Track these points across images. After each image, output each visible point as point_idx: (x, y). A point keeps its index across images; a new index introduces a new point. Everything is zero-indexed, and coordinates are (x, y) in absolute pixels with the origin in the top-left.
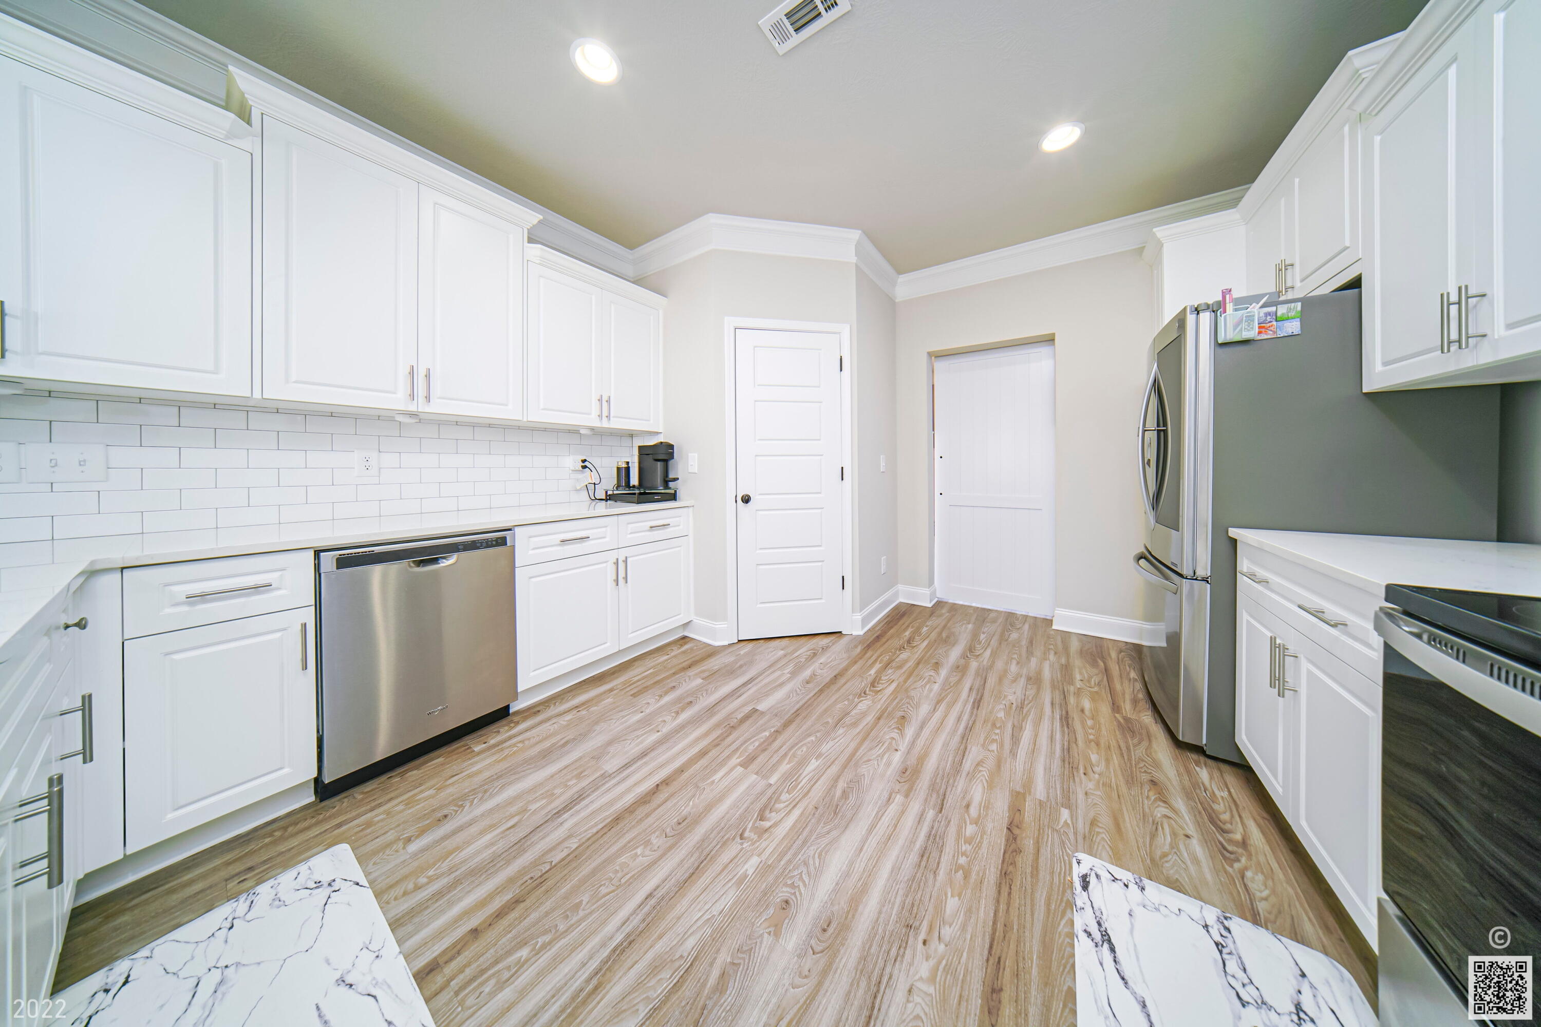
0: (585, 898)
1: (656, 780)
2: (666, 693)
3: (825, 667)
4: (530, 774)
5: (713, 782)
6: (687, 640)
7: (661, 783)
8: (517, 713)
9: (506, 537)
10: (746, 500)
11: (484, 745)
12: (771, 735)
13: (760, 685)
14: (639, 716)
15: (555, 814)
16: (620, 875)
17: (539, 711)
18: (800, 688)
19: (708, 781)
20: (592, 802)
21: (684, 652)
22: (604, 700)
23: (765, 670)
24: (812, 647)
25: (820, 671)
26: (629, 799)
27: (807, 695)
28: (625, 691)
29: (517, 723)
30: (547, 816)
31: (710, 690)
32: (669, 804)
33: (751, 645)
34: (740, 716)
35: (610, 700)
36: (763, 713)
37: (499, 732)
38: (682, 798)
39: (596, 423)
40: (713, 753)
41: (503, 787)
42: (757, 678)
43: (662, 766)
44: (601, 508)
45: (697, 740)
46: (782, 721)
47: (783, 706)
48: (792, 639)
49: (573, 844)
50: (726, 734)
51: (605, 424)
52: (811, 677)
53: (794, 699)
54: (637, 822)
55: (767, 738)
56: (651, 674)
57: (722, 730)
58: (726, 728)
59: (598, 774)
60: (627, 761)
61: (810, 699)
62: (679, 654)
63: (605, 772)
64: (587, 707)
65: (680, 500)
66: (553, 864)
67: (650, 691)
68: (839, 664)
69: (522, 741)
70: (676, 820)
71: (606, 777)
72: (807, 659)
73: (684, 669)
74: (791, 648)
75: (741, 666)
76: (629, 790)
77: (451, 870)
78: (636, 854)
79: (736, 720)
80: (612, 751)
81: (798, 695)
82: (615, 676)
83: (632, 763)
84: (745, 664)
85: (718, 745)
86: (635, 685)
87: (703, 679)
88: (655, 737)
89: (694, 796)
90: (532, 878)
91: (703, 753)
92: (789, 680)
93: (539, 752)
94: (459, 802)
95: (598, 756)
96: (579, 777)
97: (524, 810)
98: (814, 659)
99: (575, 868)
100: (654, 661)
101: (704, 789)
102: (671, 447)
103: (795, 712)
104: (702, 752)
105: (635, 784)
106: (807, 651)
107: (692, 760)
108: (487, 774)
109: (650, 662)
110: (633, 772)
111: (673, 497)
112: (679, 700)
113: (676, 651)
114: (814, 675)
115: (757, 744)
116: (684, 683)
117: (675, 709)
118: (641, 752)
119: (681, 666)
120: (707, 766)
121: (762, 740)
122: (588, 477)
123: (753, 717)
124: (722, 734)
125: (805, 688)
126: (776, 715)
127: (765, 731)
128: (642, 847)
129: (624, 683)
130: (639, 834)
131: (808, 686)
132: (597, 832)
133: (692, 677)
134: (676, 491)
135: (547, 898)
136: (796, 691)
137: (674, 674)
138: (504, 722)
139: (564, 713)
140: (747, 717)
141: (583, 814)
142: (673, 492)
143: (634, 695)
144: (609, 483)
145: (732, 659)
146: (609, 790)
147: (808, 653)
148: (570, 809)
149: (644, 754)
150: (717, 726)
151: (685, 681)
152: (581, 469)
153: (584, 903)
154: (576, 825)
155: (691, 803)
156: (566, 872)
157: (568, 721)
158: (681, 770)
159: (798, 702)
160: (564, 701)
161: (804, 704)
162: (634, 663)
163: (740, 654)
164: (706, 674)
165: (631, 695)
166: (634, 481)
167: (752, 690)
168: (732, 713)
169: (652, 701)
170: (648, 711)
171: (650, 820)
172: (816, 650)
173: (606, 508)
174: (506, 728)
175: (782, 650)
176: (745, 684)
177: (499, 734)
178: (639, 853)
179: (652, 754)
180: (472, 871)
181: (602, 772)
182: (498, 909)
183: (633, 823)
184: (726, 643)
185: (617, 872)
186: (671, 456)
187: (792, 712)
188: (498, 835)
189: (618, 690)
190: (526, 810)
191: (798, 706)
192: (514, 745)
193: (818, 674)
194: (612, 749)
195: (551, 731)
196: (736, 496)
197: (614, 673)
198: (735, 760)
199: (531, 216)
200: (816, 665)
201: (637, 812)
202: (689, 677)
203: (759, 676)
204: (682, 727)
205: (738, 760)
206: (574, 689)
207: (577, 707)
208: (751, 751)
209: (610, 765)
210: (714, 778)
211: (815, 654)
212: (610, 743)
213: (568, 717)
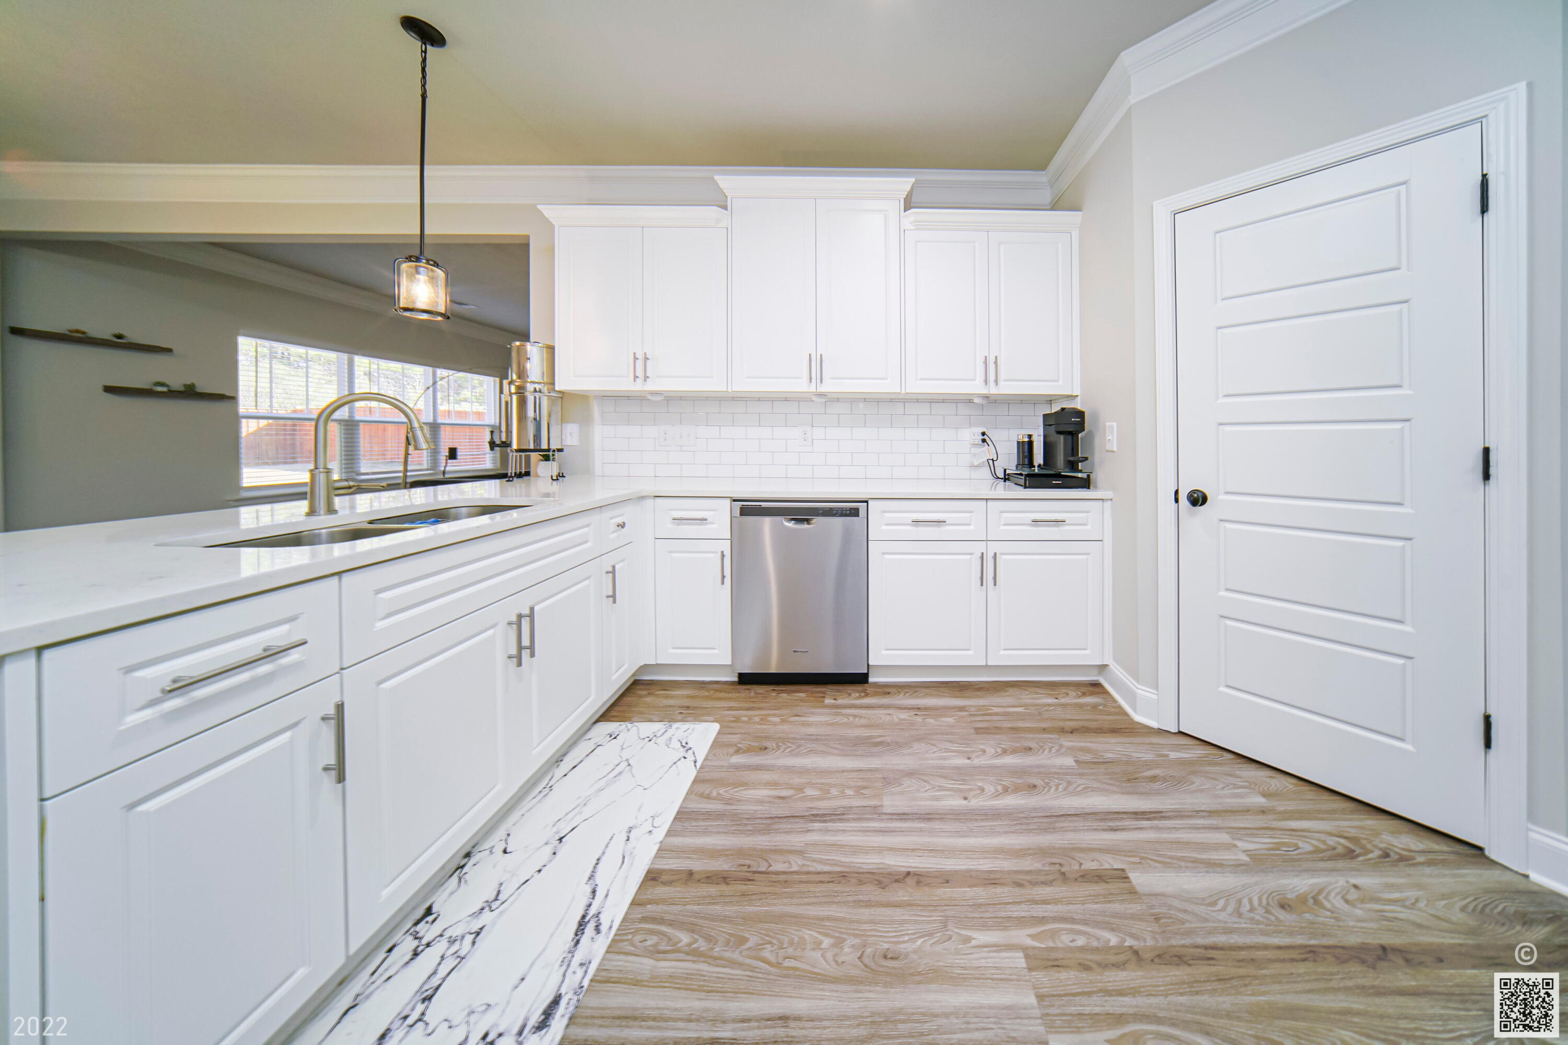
0: (753, 941)
1: (913, 865)
2: (1014, 751)
3: (1362, 901)
4: (834, 754)
5: (968, 940)
6: (1097, 690)
7: (915, 874)
8: (876, 685)
9: (858, 509)
10: (1198, 499)
11: (833, 701)
12: (1119, 949)
13: (1165, 836)
14: (961, 761)
15: (813, 815)
16: (790, 951)
17: (889, 693)
18: (1256, 903)
19: (963, 932)
20: (844, 831)
21: (1081, 706)
22: (946, 716)
23: (1197, 813)
24: (1353, 832)
25: (1339, 903)
26: (870, 861)
27: (1263, 933)
28: (973, 719)
29: (867, 695)
30: (807, 811)
31: (1074, 786)
32: (898, 914)
33: (1200, 751)
34: (1089, 865)
35: (950, 720)
36: (1133, 892)
37: (850, 695)
38: (916, 922)
39: (984, 391)
40: (1003, 892)
41: (812, 752)
42: (1169, 818)
43: (933, 851)
44: (1002, 490)
45: (999, 851)
46: (1161, 943)
47: (1185, 911)
48: (1306, 788)
49: (796, 864)
50: (1042, 878)
51: (993, 390)
52: (1302, 899)
53: (1223, 916)
54: (854, 901)
55: (1106, 949)
56: (1017, 713)
57: (1044, 865)
58: (1052, 868)
59: (872, 803)
60: (907, 810)
61: (1266, 947)
62: (1070, 705)
63: (879, 806)
64: (924, 715)
65: (1096, 487)
66: (771, 869)
67: (998, 736)
68: (1420, 926)
69: (855, 716)
70: (886, 946)
71: (876, 812)
72: (1317, 851)
73: (1062, 731)
74: (1291, 806)
75: (1154, 779)
76: (880, 850)
77: (729, 802)
78: (821, 942)
79: (1077, 867)
80: (905, 785)
81: (1240, 915)
82: (978, 693)
83: (910, 817)
84: (1164, 779)
85: (1019, 885)
86: (989, 718)
87: (1076, 761)
88: (956, 803)
89: (930, 934)
90: (749, 866)
91: (991, 880)
92: (1238, 867)
93: (857, 737)
94: (782, 741)
95: (890, 780)
96: (859, 790)
97: (800, 789)
98: (1340, 864)
99: (775, 894)
100: (1033, 698)
101: (950, 938)
102: (1081, 414)
103: (1206, 948)
104: (992, 876)
105: (891, 849)
106: (1330, 834)
107: (971, 876)
108: (812, 730)
109: (1027, 697)
110: (901, 831)
111: (1086, 484)
112: (1021, 772)
113: (1072, 698)
114: (1315, 900)
115: (1081, 941)
116: (1046, 752)
117: (1007, 782)
118: (928, 811)
119: (1061, 724)
120: (980, 905)
121: (1095, 944)
122: (986, 453)
123: (1110, 886)
124: (1038, 872)
125: (1267, 912)
126: (1157, 919)
127: (1113, 930)
128: (831, 941)
129: (980, 708)
130: (842, 920)
131: (1282, 915)
132: (819, 873)
133: (1063, 750)
134: (1088, 476)
135: (738, 902)
136: (1239, 902)
137: (1044, 730)
138: (860, 687)
139: (906, 708)
140: (1099, 877)
141: (830, 838)
142: (1085, 476)
143: (978, 731)
144: (1009, 460)
145: (1149, 756)
146: (865, 831)
147: (1331, 841)
148: (825, 821)
149: (928, 817)
150: (1041, 852)
151: (1051, 748)
152: (981, 442)
153: (748, 945)
154: (815, 844)
155: (919, 942)
156: (767, 889)
157: (902, 720)
158: (946, 879)
159: (1229, 931)
160: (916, 694)
161: (1241, 948)
162: (1007, 689)
163: (1167, 756)
164: (1088, 757)
165: (976, 729)
166: (1039, 459)
167: (1145, 834)
168: (1081, 850)
169: (990, 751)
170: (976, 762)
171: (865, 913)
172: (1363, 847)
173: (1005, 490)
174: (857, 695)
175: (1264, 795)
176: (1138, 815)
177: (849, 697)
178: (823, 946)
179: (936, 825)
180: (736, 815)
181: (878, 803)
182: (712, 871)
183: (850, 899)
184: (1154, 724)
185: (791, 943)
186: (1081, 426)
187: (1200, 941)
188: (770, 796)
189: (966, 713)
190: (802, 789)
191: (1221, 939)
192: (847, 716)
193: (1328, 905)
194: (907, 782)
195: (880, 721)
196: (1177, 492)
197: (979, 689)
198: (1022, 936)
199: (903, 183)
200: (1339, 882)
201: (864, 888)
202: (1061, 746)
203: (1177, 817)
204: (995, 815)
205: (1029, 942)
206: (933, 687)
207: (918, 708)
208: (1060, 945)
209: (891, 802)
210: (974, 934)
211: (1350, 854)
212: (910, 774)
213: (904, 715)
